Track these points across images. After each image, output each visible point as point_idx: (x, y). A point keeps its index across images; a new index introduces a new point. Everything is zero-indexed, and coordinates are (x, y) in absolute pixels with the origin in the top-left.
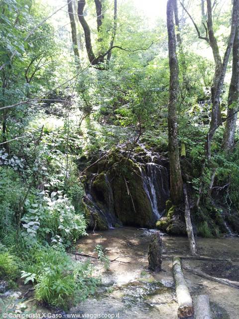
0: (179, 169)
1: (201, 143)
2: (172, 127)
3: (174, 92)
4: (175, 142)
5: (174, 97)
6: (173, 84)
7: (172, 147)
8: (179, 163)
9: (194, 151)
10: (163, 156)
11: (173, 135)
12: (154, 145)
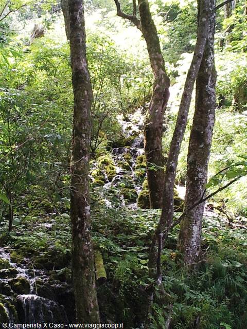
0: (95, 308)
1: (134, 249)
2: (81, 216)
3: (83, 141)
4: (86, 248)
5: (84, 151)
6: (80, 124)
7: (81, 259)
8: (94, 295)
9: (122, 266)
10: (56, 278)
11: (81, 232)
12: (31, 253)
